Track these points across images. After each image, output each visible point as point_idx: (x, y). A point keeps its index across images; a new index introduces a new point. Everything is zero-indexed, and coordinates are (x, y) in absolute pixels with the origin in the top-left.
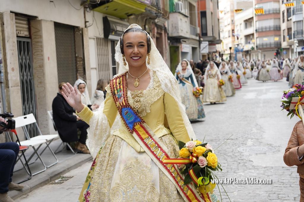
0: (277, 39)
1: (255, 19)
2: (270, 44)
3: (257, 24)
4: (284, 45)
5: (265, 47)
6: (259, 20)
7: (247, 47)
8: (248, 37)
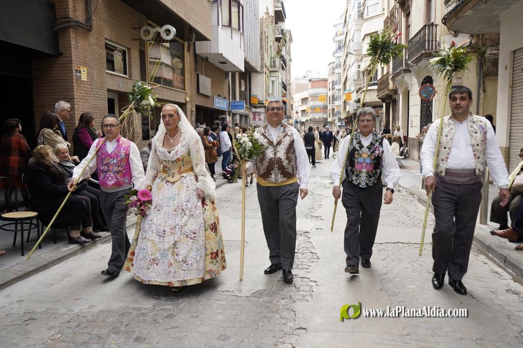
0: (325, 116)
1: (310, 99)
2: (320, 119)
3: (311, 103)
4: (330, 120)
5: (316, 120)
6: (312, 100)
7: (304, 119)
8: (303, 111)
